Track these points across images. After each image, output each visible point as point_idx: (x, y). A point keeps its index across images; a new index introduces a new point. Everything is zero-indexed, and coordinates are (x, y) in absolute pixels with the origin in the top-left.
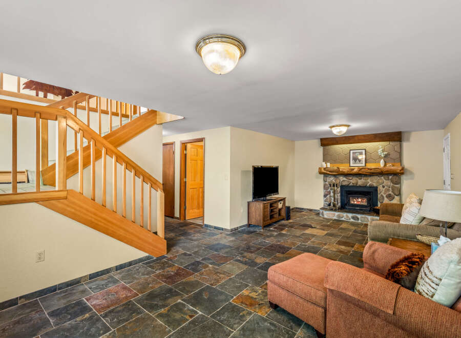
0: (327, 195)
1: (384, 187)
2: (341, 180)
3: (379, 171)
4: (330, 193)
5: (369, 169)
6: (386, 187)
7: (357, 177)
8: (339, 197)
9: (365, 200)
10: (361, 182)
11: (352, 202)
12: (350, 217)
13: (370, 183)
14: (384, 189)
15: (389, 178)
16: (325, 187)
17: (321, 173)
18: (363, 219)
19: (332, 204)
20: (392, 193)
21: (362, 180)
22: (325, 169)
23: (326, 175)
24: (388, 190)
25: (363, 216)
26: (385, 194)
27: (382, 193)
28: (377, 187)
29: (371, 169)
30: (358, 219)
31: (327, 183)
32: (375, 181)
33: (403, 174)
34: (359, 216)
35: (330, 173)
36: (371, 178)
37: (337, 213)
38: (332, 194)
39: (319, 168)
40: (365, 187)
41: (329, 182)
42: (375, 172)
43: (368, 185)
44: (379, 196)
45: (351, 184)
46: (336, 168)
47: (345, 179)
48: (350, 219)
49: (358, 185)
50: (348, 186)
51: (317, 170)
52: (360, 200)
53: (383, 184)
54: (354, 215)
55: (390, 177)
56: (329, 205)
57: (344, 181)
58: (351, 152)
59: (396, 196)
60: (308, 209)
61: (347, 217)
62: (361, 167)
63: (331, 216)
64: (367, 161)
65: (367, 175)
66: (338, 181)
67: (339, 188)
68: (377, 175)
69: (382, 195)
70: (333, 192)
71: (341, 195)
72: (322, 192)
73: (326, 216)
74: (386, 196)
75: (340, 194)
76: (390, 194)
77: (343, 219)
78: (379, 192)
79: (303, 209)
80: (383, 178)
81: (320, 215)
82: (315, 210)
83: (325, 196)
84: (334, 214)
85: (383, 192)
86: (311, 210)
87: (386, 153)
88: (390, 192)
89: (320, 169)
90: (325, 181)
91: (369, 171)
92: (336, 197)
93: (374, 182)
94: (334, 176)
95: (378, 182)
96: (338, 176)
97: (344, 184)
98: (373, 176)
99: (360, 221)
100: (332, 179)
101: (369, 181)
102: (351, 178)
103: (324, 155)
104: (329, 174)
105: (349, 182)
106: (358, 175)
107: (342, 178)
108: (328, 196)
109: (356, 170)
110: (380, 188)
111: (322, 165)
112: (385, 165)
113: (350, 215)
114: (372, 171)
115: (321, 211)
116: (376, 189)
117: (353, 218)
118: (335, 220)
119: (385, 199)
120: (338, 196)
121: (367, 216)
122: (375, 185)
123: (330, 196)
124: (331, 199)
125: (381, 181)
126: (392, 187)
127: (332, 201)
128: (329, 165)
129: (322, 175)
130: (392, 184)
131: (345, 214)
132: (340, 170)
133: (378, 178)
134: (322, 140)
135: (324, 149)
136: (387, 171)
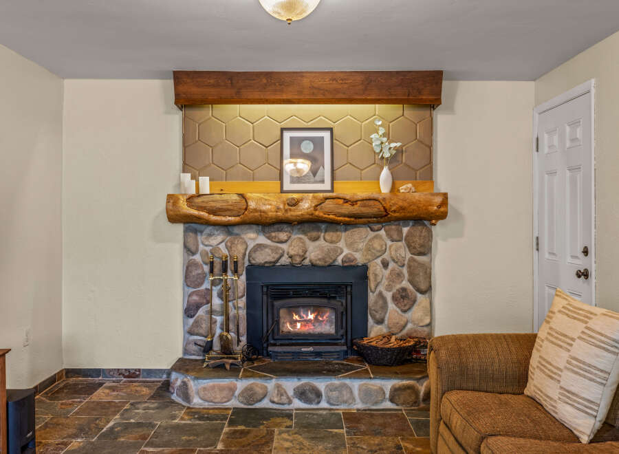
0: (198, 307)
1: (385, 265)
2: (251, 245)
3: (375, 209)
4: (209, 302)
5: (346, 201)
6: (392, 265)
7: (304, 233)
8: (243, 313)
9: (328, 315)
10: (315, 249)
11: (288, 327)
12: (291, 393)
13: (346, 251)
14: (387, 272)
15: (400, 232)
16: (190, 278)
17: (174, 218)
18: (335, 394)
19: (217, 346)
20: (410, 287)
21: (321, 242)
22: (190, 199)
23: (192, 224)
24: (399, 275)
25: (336, 381)
26: (389, 288)
27: (381, 288)
28: (365, 268)
29: (353, 203)
30: (318, 395)
31: (197, 258)
32: (361, 246)
33: (443, 216)
34: (321, 384)
35: (213, 218)
36: (348, 233)
37: (241, 384)
38: (217, 302)
39: (170, 197)
40: (331, 267)
41: (204, 254)
42: (365, 210)
43: (339, 261)
44: (372, 297)
45: (285, 260)
46: (235, 197)
47: (262, 239)
48: (290, 402)
49: (307, 262)
50: (271, 267)
51: (161, 205)
52: (311, 317)
53: (386, 256)
54: (305, 381)
55: (405, 230)
56: (208, 348)
57: (260, 247)
58: (287, 135)
59: (419, 295)
60: (119, 372)
61: (281, 391)
62: (321, 195)
63: (218, 396)
64: (337, 172)
65: (338, 223)
66: (239, 250)
67: (243, 277)
68: (367, 224)
69: (381, 295)
70: (220, 295)
71: (250, 305)
72: (177, 297)
73: (196, 401)
74: (394, 298)
75: (244, 299)
76: (404, 289)
77: (265, 404)
78: (372, 285)
79: (98, 372)
80: (382, 232)
81: (174, 397)
82: (150, 372)
83: (190, 311)
84: (232, 390)
85: (385, 282)
86: (132, 374)
87: (398, 144)
88: (405, 284)
89: (172, 199)
90: (189, 250)
91: (347, 209)
92: (232, 312)
93: (357, 251)
94: (226, 226)
95: (368, 249)
96: (236, 230)
97: (262, 258)
98: (354, 225)
99: (324, 404)
100: (216, 242)
101: (341, 244)
102: (283, 236)
103: (187, 145)
104: (208, 223)
105: (275, 250)
106: (311, 224)
107: (253, 238)
108: (201, 312)
109: (306, 206)
110: (376, 268)
111: (180, 184)
112: (394, 189)
113: (290, 384)
114: (356, 209)
115: (177, 379)
116: (361, 274)
117: (301, 394)
118: (237, 411)
119: (391, 306)
120: (239, 308)
121: (348, 381)
122: (360, 258)
123: (211, 312)
124: (212, 322)
125: (377, 245)
126: (409, 267)
127: (218, 331)
128: (205, 184)
129: (180, 228)
130: (409, 255)
131: (271, 384)
132: (252, 205)
133: (372, 234)
134: (179, 77)
135: (185, 120)
136: (402, 209)
